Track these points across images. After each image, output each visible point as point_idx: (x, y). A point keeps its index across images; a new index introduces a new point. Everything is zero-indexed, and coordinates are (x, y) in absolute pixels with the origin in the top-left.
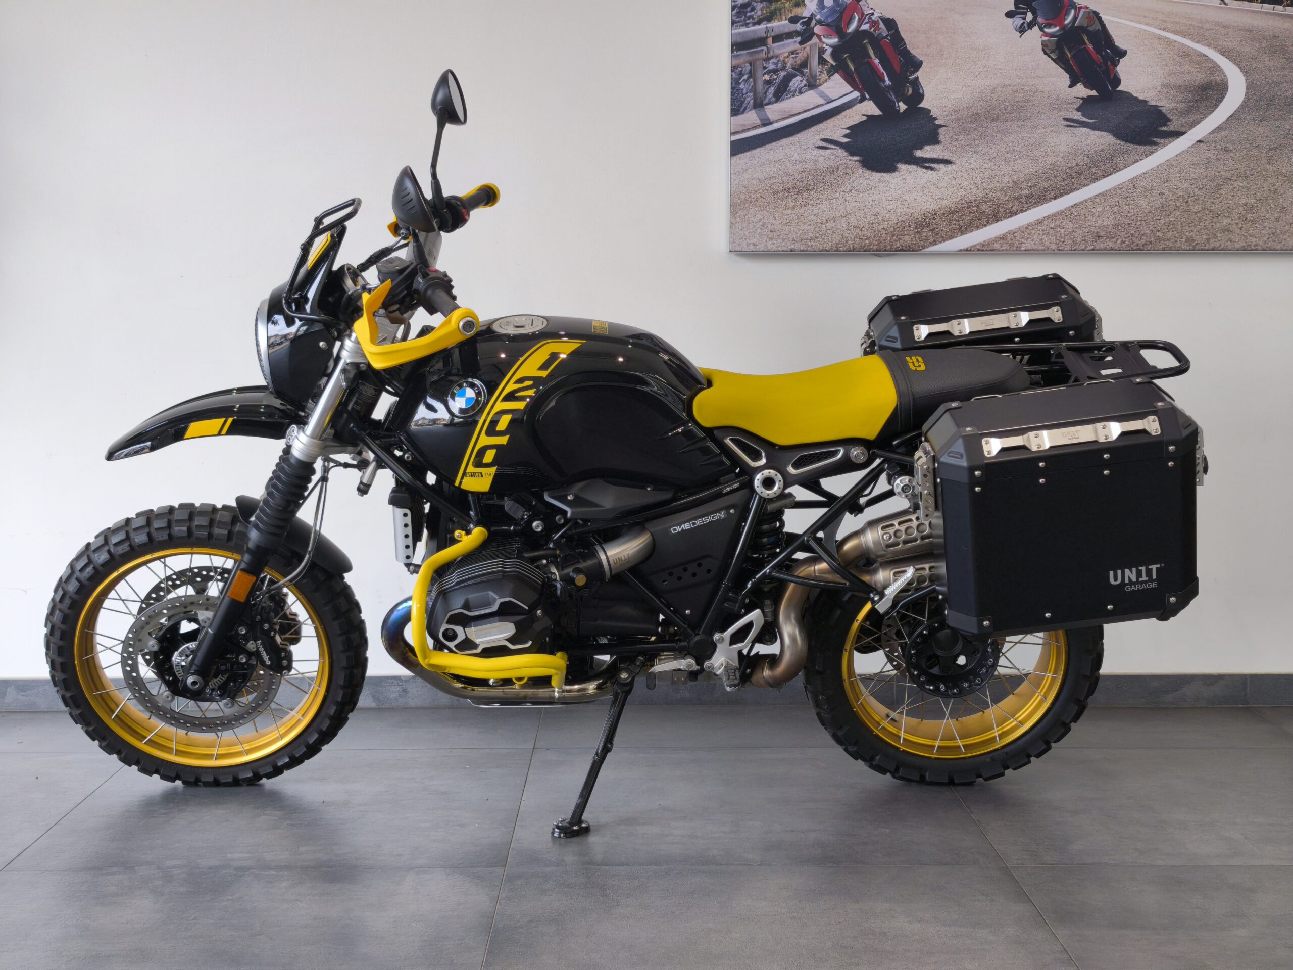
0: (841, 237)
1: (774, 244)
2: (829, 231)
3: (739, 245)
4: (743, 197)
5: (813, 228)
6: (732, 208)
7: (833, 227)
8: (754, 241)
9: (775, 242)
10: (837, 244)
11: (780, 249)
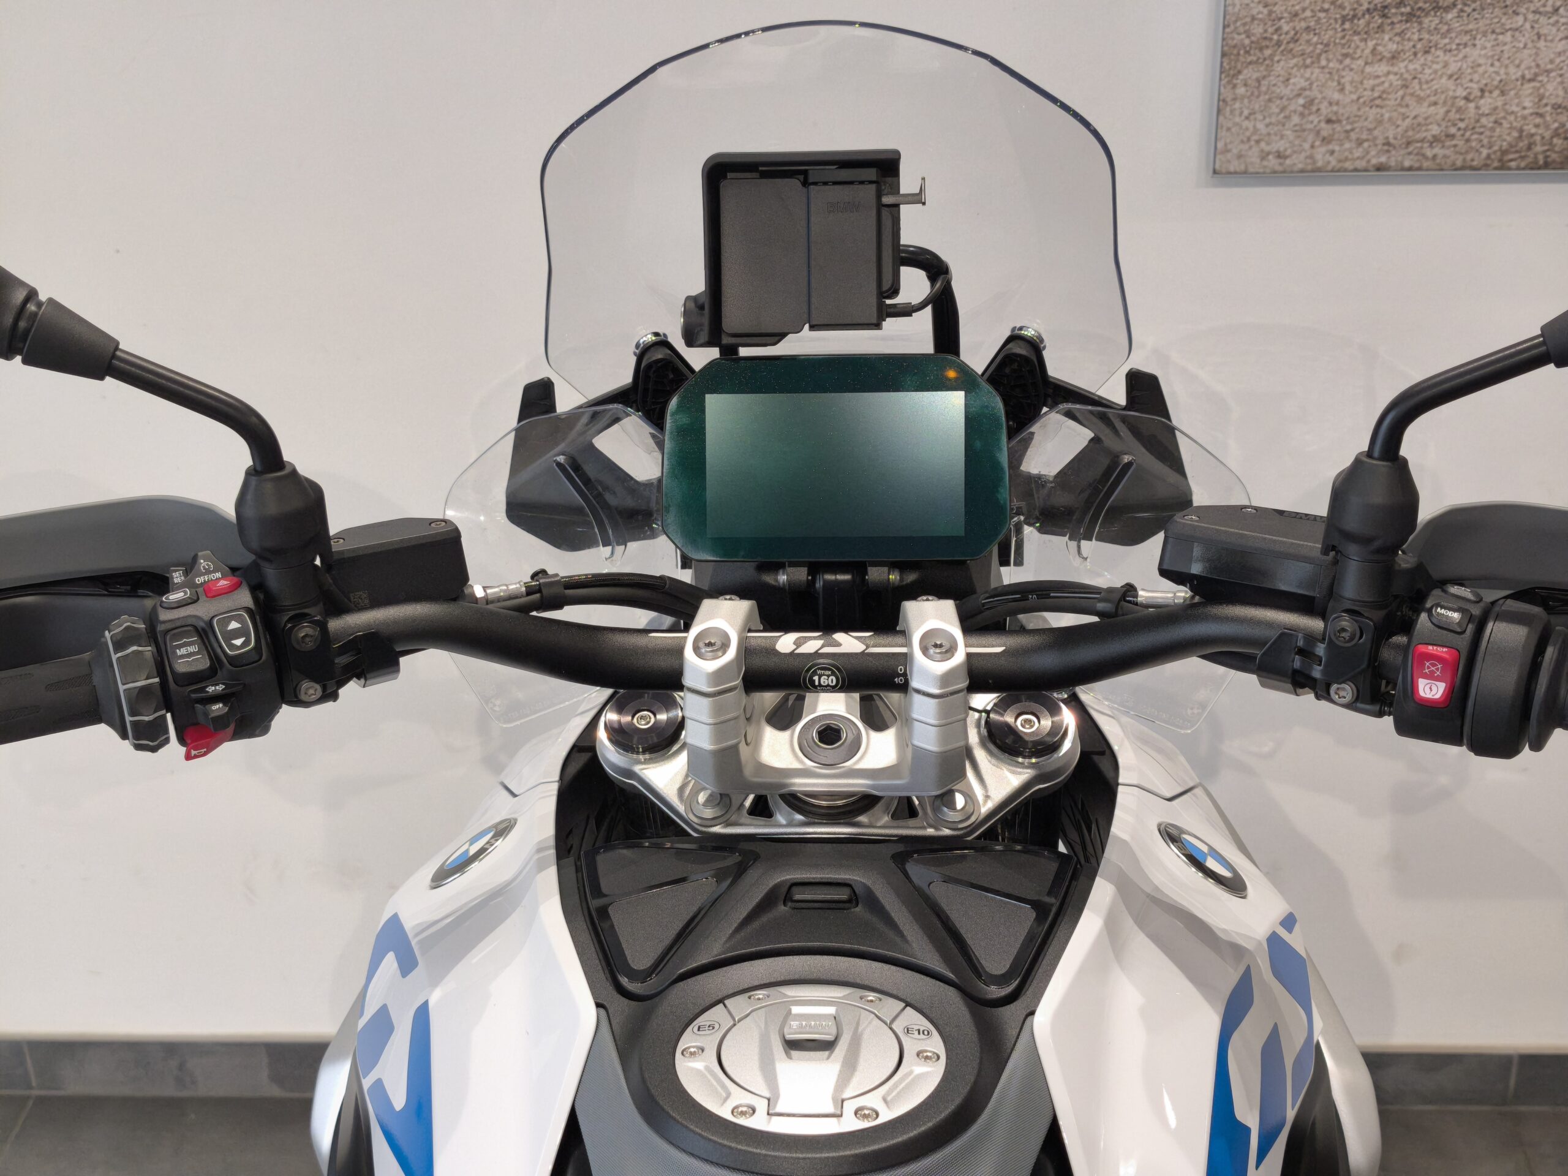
0: (1515, 134)
1: (1332, 152)
2: (1484, 120)
3: (1240, 156)
4: (1257, 30)
5: (1441, 111)
6: (1226, 60)
7: (1495, 109)
8: (1281, 145)
9: (1337, 148)
10: (1504, 152)
11: (1348, 165)
